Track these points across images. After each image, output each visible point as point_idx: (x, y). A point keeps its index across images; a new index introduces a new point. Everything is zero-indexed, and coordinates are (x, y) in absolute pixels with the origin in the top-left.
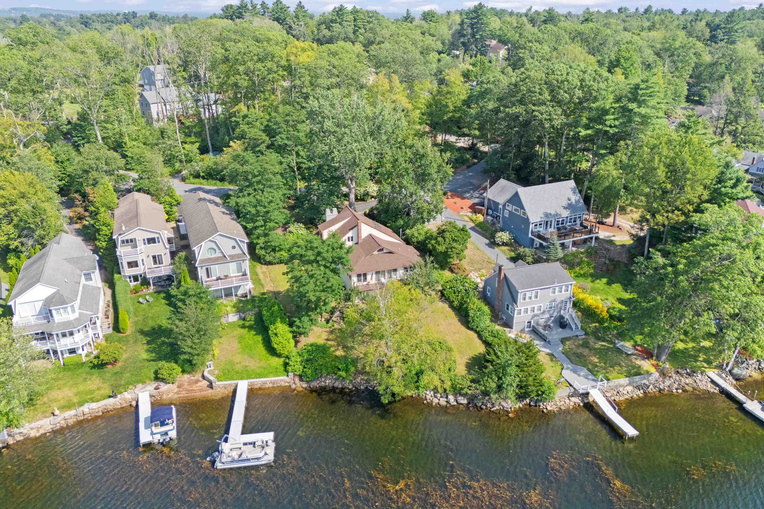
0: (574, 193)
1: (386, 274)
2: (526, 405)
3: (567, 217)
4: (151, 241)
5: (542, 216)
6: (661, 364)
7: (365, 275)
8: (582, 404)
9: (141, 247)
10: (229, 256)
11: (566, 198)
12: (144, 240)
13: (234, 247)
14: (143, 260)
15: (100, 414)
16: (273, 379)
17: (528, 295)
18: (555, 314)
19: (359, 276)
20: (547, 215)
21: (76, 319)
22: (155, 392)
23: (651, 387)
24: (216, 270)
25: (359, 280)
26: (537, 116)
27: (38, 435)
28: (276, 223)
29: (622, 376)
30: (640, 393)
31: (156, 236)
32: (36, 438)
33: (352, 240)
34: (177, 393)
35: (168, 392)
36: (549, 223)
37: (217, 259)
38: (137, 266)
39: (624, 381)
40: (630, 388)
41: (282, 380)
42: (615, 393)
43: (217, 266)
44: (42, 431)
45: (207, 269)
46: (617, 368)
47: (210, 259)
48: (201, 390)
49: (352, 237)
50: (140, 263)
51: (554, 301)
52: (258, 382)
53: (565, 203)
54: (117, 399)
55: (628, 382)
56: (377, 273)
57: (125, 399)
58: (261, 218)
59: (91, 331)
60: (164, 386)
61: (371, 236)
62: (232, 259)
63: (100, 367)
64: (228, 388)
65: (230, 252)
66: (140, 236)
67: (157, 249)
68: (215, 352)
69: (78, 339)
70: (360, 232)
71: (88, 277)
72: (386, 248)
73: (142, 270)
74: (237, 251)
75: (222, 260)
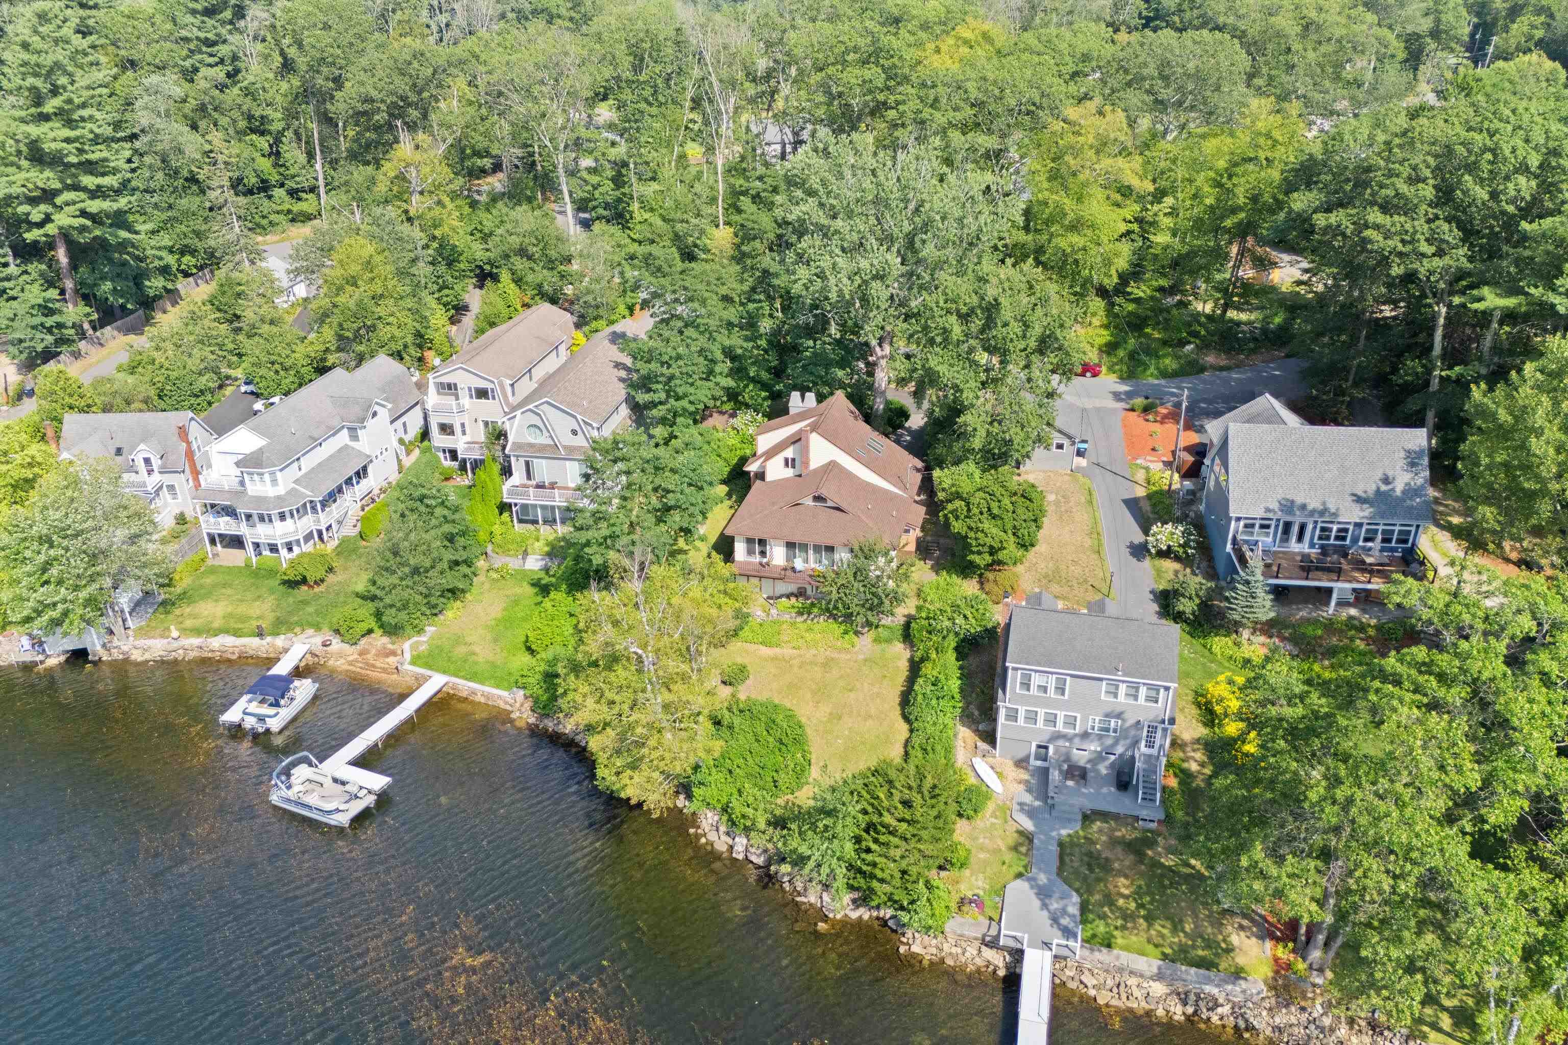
0: (1413, 464)
1: (811, 552)
2: (878, 918)
3: (1359, 525)
4: (482, 394)
5: (1275, 506)
6: (1301, 966)
7: (762, 542)
8: (1002, 973)
9: (466, 401)
10: (565, 447)
11: (1379, 475)
12: (470, 389)
13: (574, 432)
14: (463, 425)
15: (234, 657)
16: (487, 689)
17: (1036, 680)
18: (1120, 750)
19: (750, 541)
20: (1288, 506)
21: (279, 497)
22: (319, 649)
23: (1225, 1010)
24: (544, 470)
25: (750, 552)
26: (1371, 241)
27: (140, 659)
28: (691, 402)
29: (1157, 952)
30: (1178, 1012)
31: (489, 386)
32: (137, 664)
33: (793, 467)
34: (351, 663)
35: (340, 655)
36: (1295, 529)
37: (543, 448)
38: (452, 433)
39: (1149, 964)
40: (1158, 989)
41: (500, 697)
42: (1110, 983)
43: (544, 461)
44: (147, 656)
45: (527, 464)
46: (1161, 928)
47: (531, 445)
48: (384, 670)
49: (793, 460)
50: (458, 429)
51: (1119, 716)
52: (464, 686)
53: (1368, 486)
54: (264, 642)
55: (1155, 970)
56: (790, 545)
57: (273, 645)
58: (660, 386)
59: (308, 523)
60: (337, 645)
61: (832, 466)
62: (570, 453)
63: (292, 584)
64: (420, 681)
65: (567, 439)
66: (465, 381)
67: (491, 410)
68: (453, 612)
69: (280, 531)
70: (805, 452)
71: (353, 434)
72: (834, 497)
73: (460, 443)
74: (580, 441)
75: (552, 452)
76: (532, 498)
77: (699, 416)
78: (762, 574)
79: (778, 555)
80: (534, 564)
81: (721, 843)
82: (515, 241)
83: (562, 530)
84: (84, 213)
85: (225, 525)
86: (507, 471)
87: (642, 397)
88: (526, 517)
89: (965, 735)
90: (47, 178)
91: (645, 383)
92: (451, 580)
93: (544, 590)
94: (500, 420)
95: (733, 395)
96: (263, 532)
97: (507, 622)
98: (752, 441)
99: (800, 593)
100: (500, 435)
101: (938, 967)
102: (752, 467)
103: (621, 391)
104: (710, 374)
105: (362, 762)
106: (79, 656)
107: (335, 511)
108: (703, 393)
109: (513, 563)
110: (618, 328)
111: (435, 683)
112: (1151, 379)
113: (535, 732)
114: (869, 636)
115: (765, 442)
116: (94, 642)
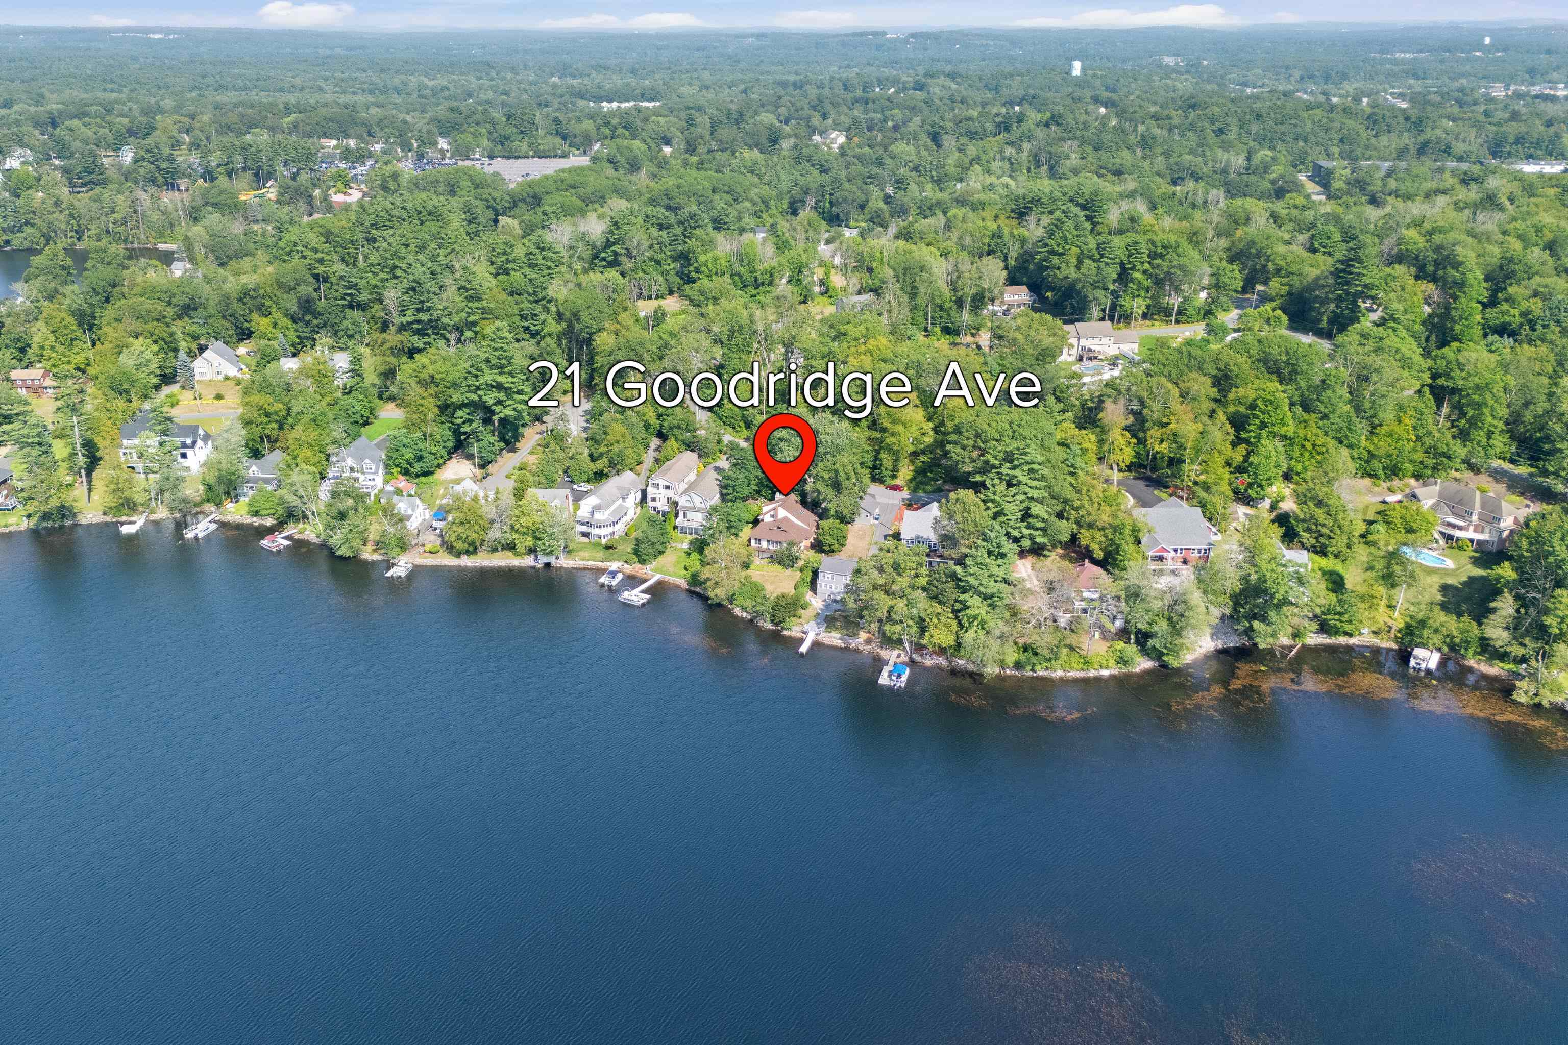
1: (775, 544)
2: (776, 628)
4: (668, 488)
7: (760, 541)
8: (802, 637)
9: (662, 490)
10: (698, 508)
12: (664, 486)
13: (701, 503)
14: (660, 499)
15: (597, 567)
16: (674, 579)
19: (756, 540)
20: (918, 537)
21: (600, 522)
22: (621, 566)
24: (690, 515)
25: (756, 544)
28: (742, 494)
32: (566, 568)
33: (773, 518)
34: (631, 571)
35: (627, 568)
37: (690, 508)
38: (656, 501)
39: (839, 637)
41: (678, 581)
42: (828, 640)
43: (690, 513)
44: (570, 566)
45: (684, 513)
47: (686, 507)
48: (642, 573)
49: (773, 515)
50: (658, 500)
52: (667, 578)
54: (603, 564)
55: (840, 639)
56: (769, 542)
57: (607, 565)
58: (731, 488)
59: (610, 530)
60: (626, 565)
61: (786, 519)
62: (700, 510)
63: (608, 547)
64: (653, 576)
65: (698, 505)
66: (662, 483)
67: (670, 494)
68: (660, 558)
69: (603, 532)
70: (777, 513)
71: (624, 500)
72: (784, 528)
73: (658, 505)
74: (703, 506)
75: (694, 509)
76: (686, 524)
77: (745, 499)
78: (760, 550)
79: (764, 544)
80: (685, 546)
81: (739, 614)
82: (676, 422)
83: (694, 536)
84: (514, 409)
85: (584, 529)
86: (677, 516)
87: (725, 492)
88: (683, 531)
89: (811, 593)
90: (502, 396)
91: (725, 487)
92: (661, 548)
93: (689, 554)
94: (676, 498)
95: (758, 492)
96: (595, 531)
97: (678, 562)
98: (761, 509)
99: (771, 557)
100: (676, 504)
101: (790, 637)
102: (760, 518)
103: (717, 489)
104: (749, 485)
105: (643, 592)
106: (548, 565)
107: (617, 527)
108: (746, 491)
109: (679, 546)
110: (717, 464)
111: (657, 577)
112: (921, 494)
113: (689, 591)
114: (790, 570)
115: (765, 509)
116: (552, 560)
